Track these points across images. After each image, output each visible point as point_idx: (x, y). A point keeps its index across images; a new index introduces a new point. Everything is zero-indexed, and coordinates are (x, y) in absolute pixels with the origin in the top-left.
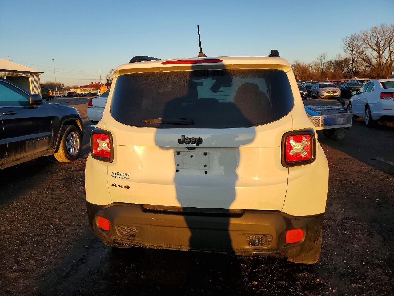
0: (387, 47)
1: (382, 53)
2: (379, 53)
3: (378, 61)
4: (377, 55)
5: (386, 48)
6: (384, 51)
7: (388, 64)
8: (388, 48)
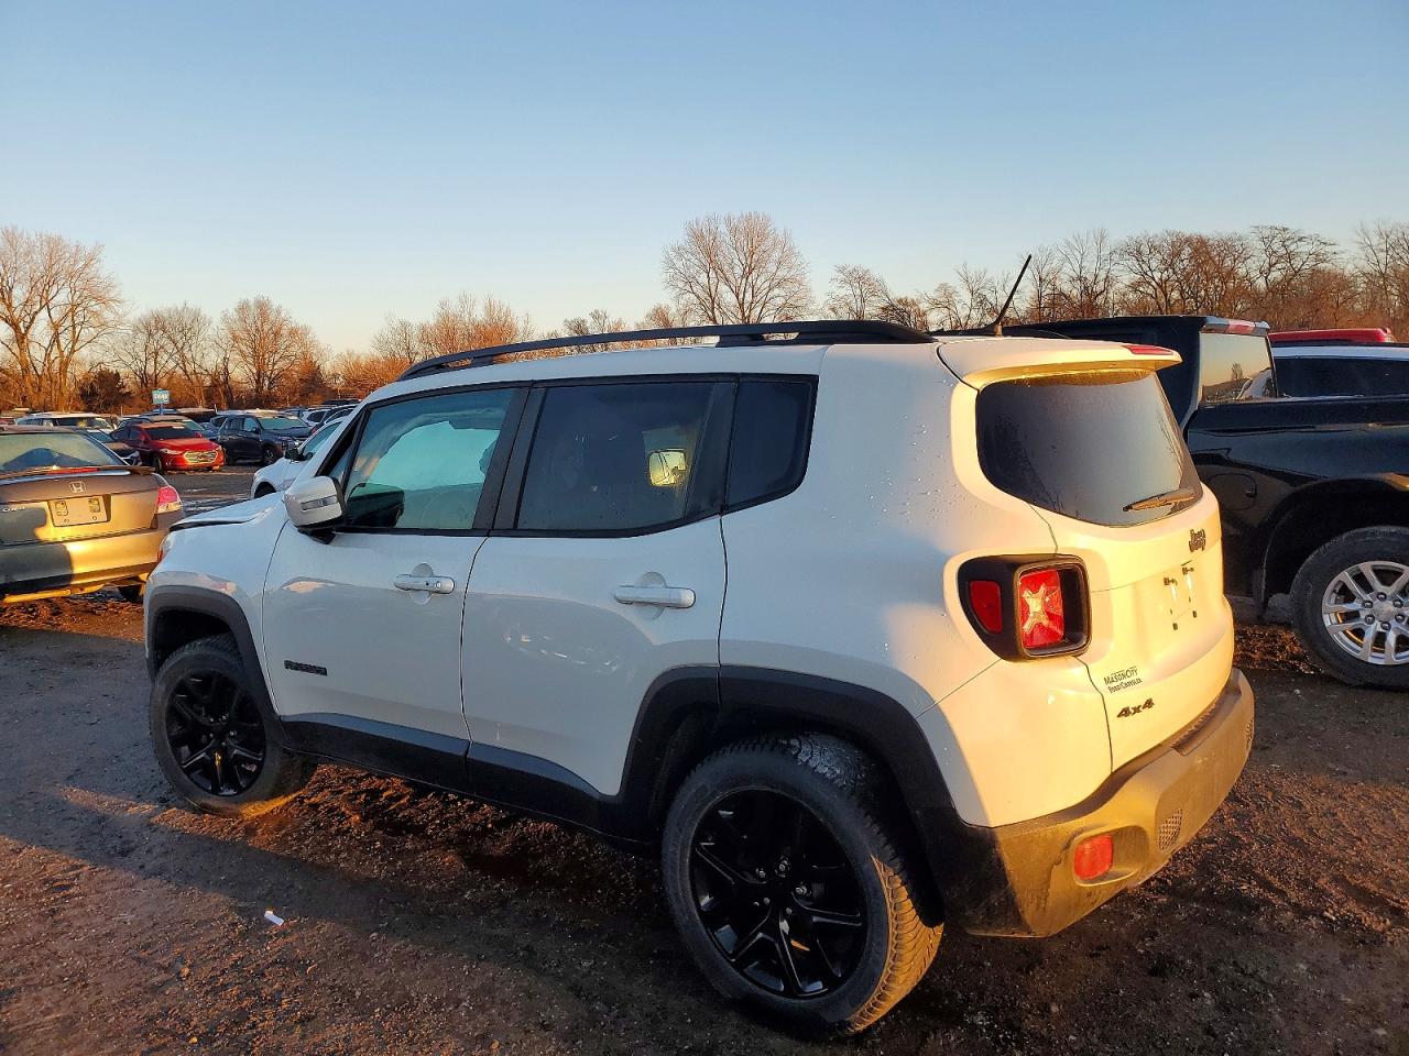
0: (38, 307)
1: (28, 328)
2: (15, 326)
3: (18, 354)
4: (11, 332)
5: (36, 313)
6: (32, 321)
7: (56, 366)
8: (44, 311)
